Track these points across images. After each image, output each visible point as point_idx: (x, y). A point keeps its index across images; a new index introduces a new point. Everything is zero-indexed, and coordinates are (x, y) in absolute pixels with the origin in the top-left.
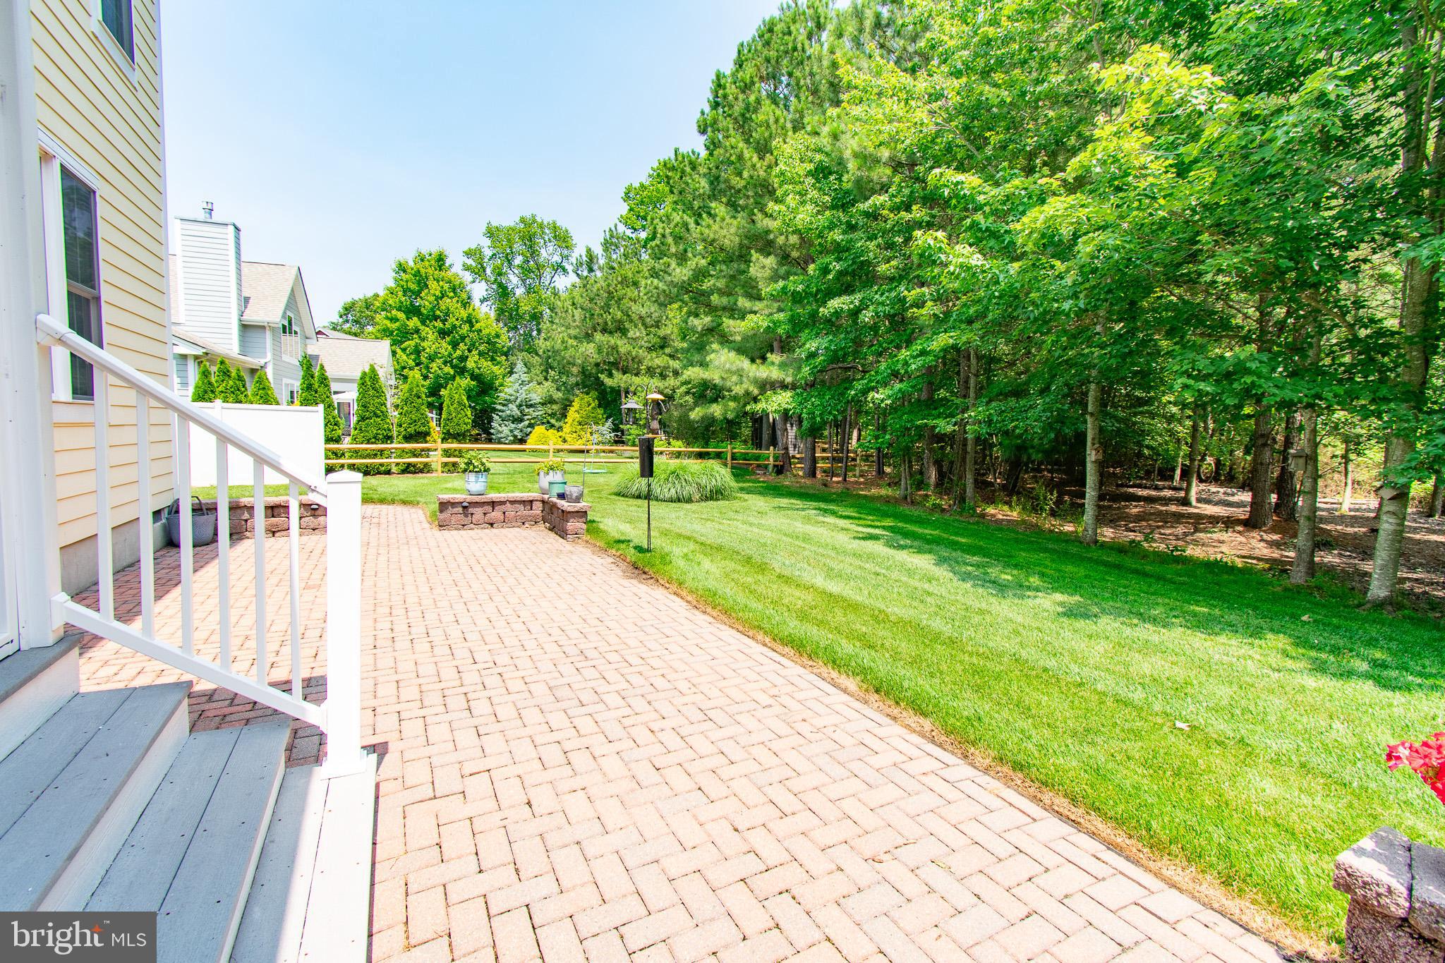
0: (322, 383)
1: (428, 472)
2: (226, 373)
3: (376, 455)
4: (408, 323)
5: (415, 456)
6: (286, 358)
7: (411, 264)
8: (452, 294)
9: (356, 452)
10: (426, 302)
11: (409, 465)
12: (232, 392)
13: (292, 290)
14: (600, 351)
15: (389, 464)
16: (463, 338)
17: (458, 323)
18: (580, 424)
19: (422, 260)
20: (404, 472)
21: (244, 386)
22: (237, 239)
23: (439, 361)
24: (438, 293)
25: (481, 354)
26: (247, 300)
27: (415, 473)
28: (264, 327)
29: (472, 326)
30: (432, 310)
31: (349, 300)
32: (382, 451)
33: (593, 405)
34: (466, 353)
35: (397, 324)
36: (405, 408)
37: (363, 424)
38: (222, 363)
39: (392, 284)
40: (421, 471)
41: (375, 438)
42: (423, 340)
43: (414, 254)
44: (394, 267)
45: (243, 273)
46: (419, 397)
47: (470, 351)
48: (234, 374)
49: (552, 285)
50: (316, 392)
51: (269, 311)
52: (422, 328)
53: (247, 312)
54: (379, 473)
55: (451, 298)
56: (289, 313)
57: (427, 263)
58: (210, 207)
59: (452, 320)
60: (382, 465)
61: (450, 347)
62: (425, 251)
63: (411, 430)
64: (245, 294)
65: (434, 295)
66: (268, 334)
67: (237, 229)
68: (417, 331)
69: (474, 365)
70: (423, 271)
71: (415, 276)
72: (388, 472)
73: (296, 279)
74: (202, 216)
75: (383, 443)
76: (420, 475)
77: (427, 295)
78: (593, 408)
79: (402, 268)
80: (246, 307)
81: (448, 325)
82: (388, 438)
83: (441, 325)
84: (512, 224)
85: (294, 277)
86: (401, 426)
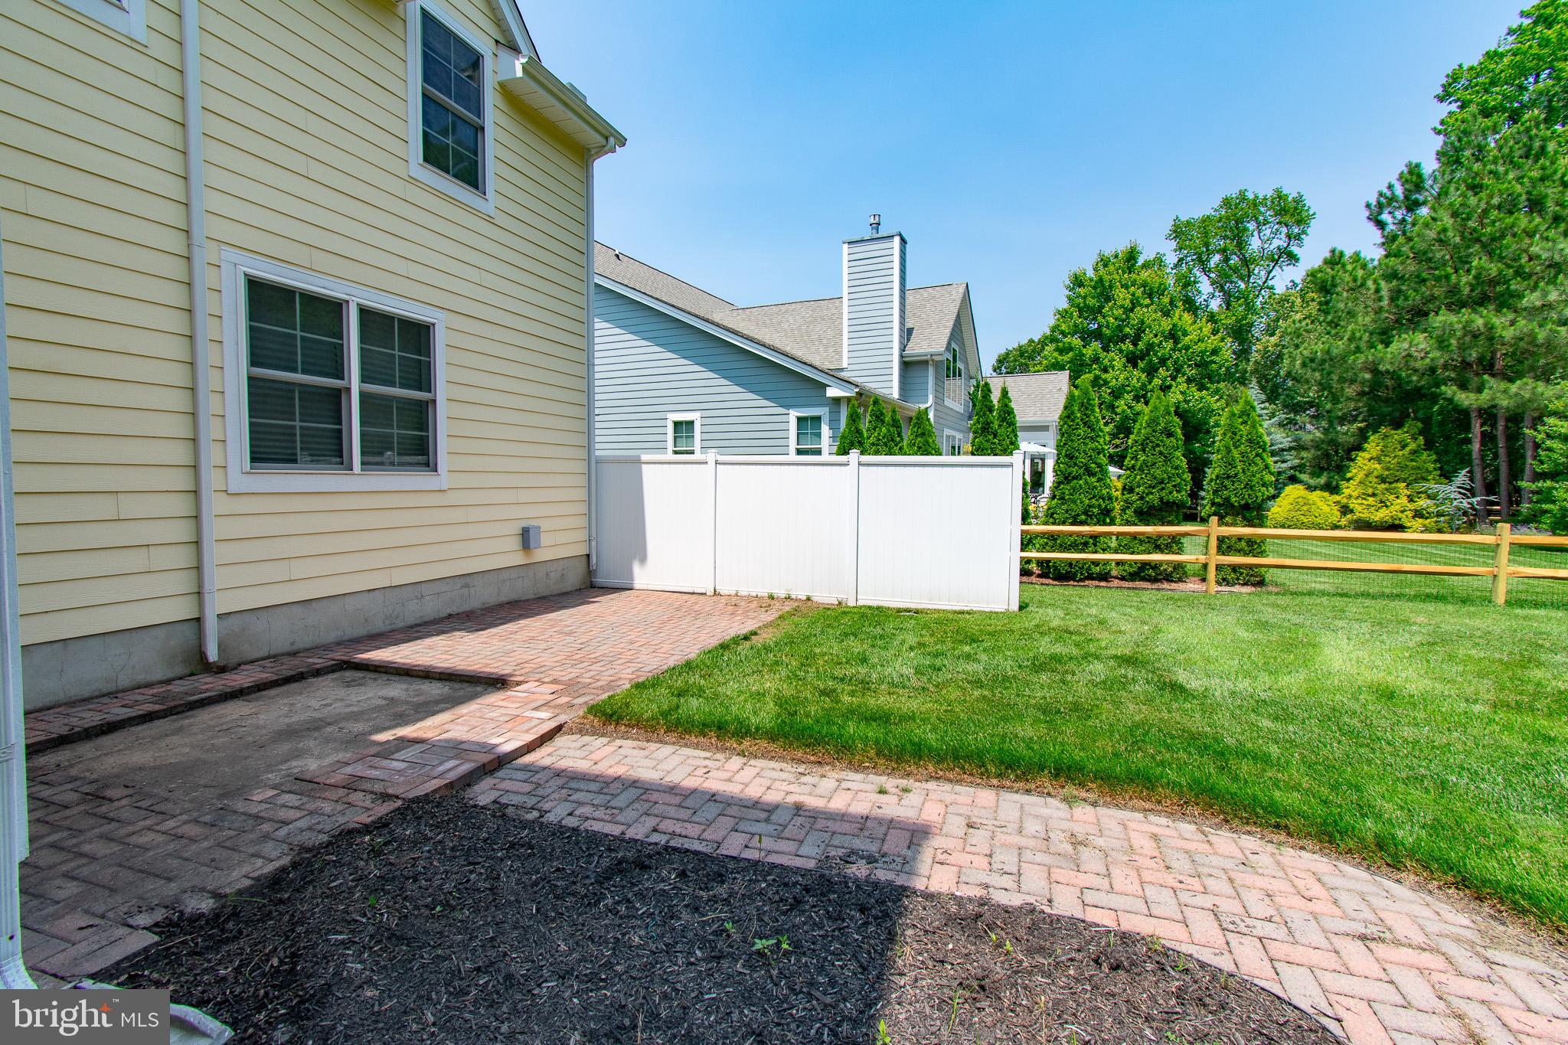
0: (1004, 420)
1: (1180, 580)
2: (879, 417)
3: (1086, 544)
4: (1084, 351)
5: (1158, 548)
6: (948, 403)
7: (1090, 273)
8: (1147, 301)
9: (1052, 537)
10: (1111, 316)
11: (1145, 565)
12: (885, 444)
13: (958, 316)
14: (1442, 343)
15: (1107, 562)
16: (1163, 361)
17: (1157, 341)
18: (1383, 481)
19: (1105, 266)
20: (1134, 576)
21: (899, 435)
22: (903, 252)
23: (1128, 397)
24: (1127, 303)
25: (1189, 381)
26: (910, 331)
27: (1155, 580)
28: (926, 362)
29: (1176, 341)
30: (1120, 328)
31: (1003, 351)
32: (1095, 537)
33: (1412, 446)
34: (1169, 381)
35: (1071, 354)
36: (1142, 458)
37: (1066, 488)
38: (876, 402)
39: (1064, 305)
40: (1168, 578)
41: (1085, 513)
42: (1105, 370)
43: (1094, 258)
44: (1068, 282)
45: (907, 302)
46: (1170, 435)
47: (1174, 378)
48: (888, 419)
49: (1270, 283)
50: (995, 436)
51: (932, 342)
52: (1103, 355)
53: (910, 345)
54: (1090, 577)
55: (1147, 306)
56: (954, 345)
57: (1111, 268)
58: (877, 221)
59: (1148, 337)
60: (1096, 563)
61: (1143, 376)
62: (1108, 252)
63: (1153, 499)
64: (909, 325)
65: (1122, 306)
66: (931, 371)
67: (903, 241)
68: (1096, 360)
69: (1181, 397)
70: (1106, 278)
71: (1094, 288)
72: (1104, 577)
73: (964, 297)
74: (868, 234)
75: (1098, 523)
76: (1166, 585)
77: (1111, 309)
78: (1414, 452)
79: (1078, 281)
80: (908, 340)
81: (1141, 345)
82: (1105, 516)
83: (1131, 347)
84: (1209, 212)
85: (961, 296)
86: (1131, 490)
